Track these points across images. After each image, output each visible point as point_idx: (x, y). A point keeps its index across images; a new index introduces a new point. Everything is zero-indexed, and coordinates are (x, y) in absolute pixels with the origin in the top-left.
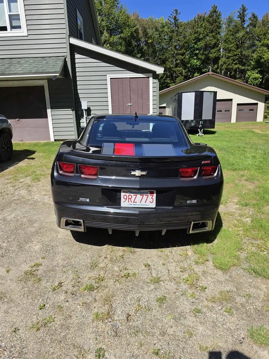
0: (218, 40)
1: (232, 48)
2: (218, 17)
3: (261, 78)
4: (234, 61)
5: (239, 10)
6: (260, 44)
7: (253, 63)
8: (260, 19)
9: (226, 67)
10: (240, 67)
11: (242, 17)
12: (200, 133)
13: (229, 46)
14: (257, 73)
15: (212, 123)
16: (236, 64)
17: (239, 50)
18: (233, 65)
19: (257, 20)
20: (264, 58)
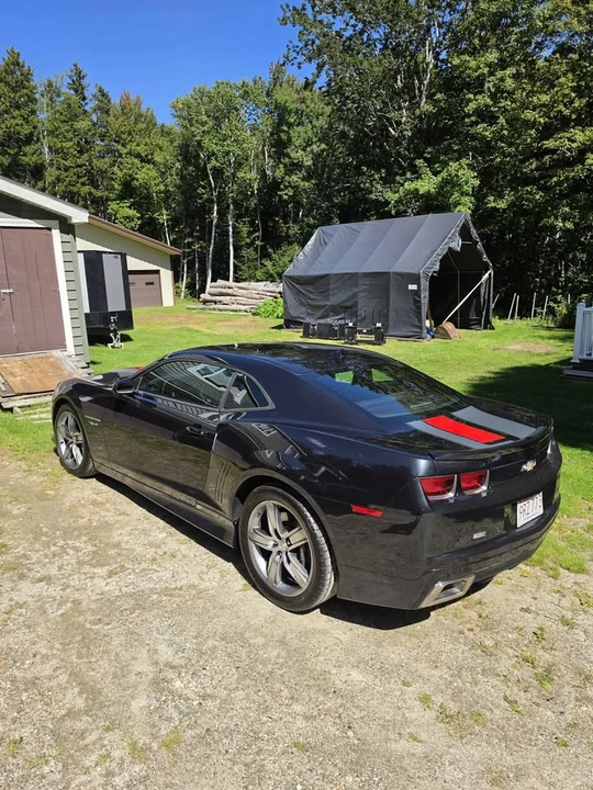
0: (35, 127)
1: (72, 150)
2: (27, 76)
3: (138, 219)
4: (79, 177)
5: (70, 73)
6: (125, 151)
7: (116, 186)
8: (116, 100)
9: (63, 188)
10: (93, 190)
11: (78, 88)
12: (115, 342)
13: (64, 144)
14: (130, 207)
15: (126, 319)
16: (83, 184)
17: (86, 156)
18: (79, 185)
19: (109, 101)
20: (137, 180)
